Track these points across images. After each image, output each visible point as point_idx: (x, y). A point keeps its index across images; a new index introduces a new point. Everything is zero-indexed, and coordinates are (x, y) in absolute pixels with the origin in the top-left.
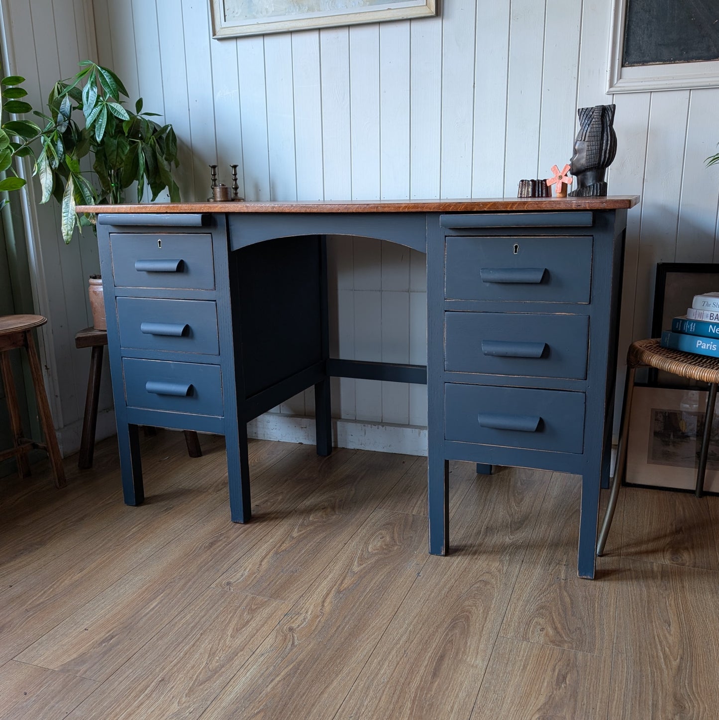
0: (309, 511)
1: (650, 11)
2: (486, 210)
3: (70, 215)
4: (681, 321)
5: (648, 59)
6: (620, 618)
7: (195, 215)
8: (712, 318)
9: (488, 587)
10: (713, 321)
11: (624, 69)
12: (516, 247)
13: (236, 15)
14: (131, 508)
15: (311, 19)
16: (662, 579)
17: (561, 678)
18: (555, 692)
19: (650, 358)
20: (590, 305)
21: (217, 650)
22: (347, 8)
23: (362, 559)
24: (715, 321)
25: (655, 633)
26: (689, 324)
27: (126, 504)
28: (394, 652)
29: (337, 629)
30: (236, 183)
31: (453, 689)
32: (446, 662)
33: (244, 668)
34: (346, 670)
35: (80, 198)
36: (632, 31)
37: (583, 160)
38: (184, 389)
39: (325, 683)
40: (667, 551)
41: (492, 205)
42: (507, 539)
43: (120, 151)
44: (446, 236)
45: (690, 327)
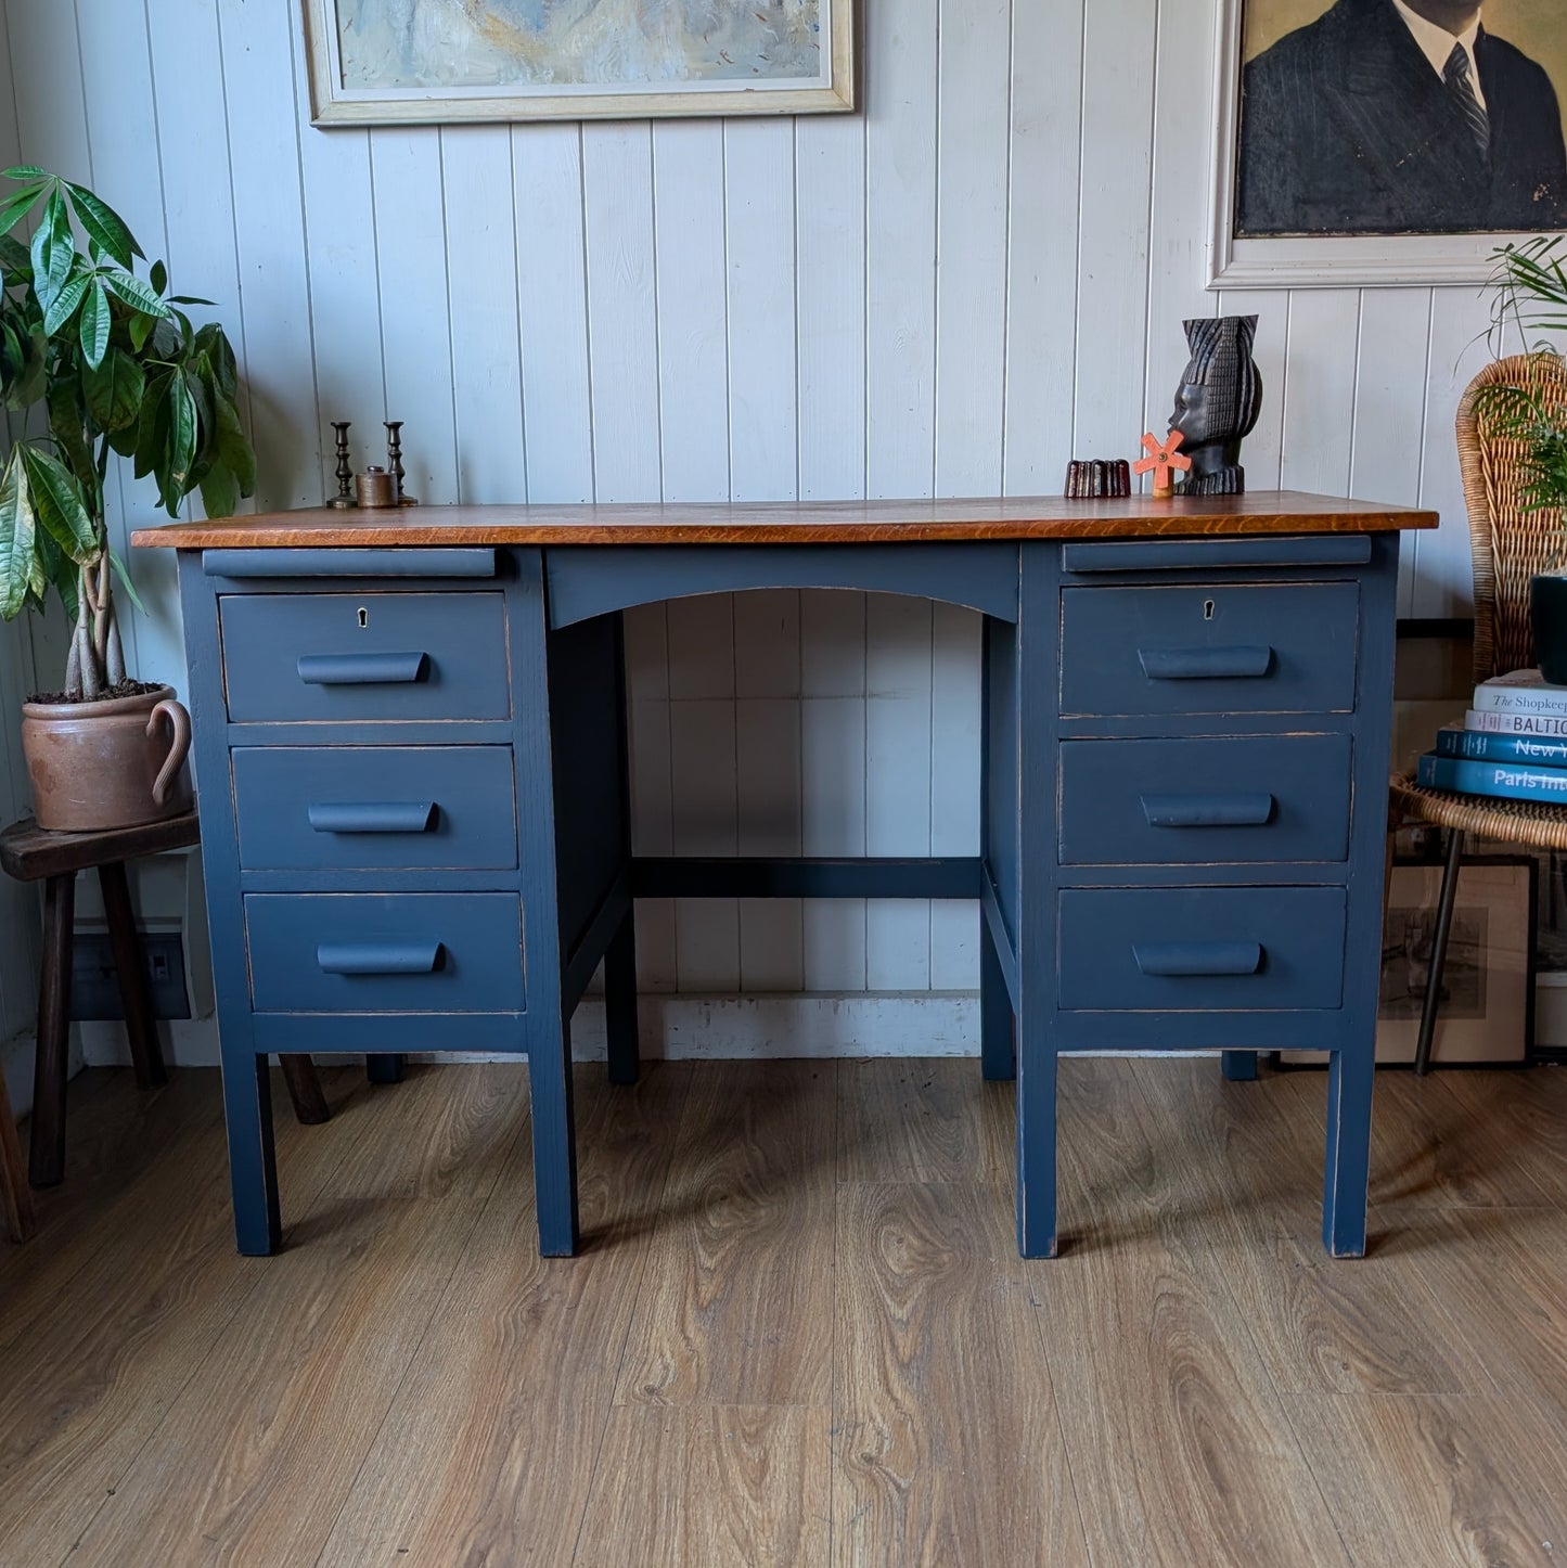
0: (694, 1207)
1: (1281, 134)
2: (1159, 533)
3: (16, 549)
4: (1455, 736)
5: (1279, 225)
6: (1459, 1321)
7: (478, 550)
8: (1518, 726)
9: (1186, 1303)
10: (1521, 732)
11: (1238, 242)
12: (1209, 605)
13: (372, 76)
14: (261, 1263)
15: (564, 99)
16: (1474, 1237)
17: (1445, 1448)
18: (1455, 1475)
19: (1439, 810)
20: (1354, 715)
21: (747, 1532)
22: (649, 80)
23: (899, 1294)
24: (1525, 733)
25: (1538, 1338)
26: (1474, 740)
27: (239, 1255)
28: (1111, 1464)
29: (963, 1439)
30: (398, 464)
31: (1278, 1510)
32: (1226, 1461)
33: (838, 1556)
34: (1049, 1517)
35: (47, 506)
36: (1249, 171)
37: (1202, 420)
38: (427, 957)
39: (1028, 1550)
40: (1444, 1183)
41: (1172, 523)
42: (1148, 1206)
43: (121, 388)
44: (1061, 587)
45: (1476, 746)
